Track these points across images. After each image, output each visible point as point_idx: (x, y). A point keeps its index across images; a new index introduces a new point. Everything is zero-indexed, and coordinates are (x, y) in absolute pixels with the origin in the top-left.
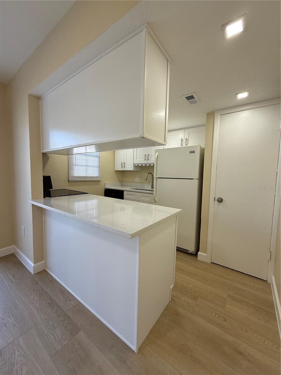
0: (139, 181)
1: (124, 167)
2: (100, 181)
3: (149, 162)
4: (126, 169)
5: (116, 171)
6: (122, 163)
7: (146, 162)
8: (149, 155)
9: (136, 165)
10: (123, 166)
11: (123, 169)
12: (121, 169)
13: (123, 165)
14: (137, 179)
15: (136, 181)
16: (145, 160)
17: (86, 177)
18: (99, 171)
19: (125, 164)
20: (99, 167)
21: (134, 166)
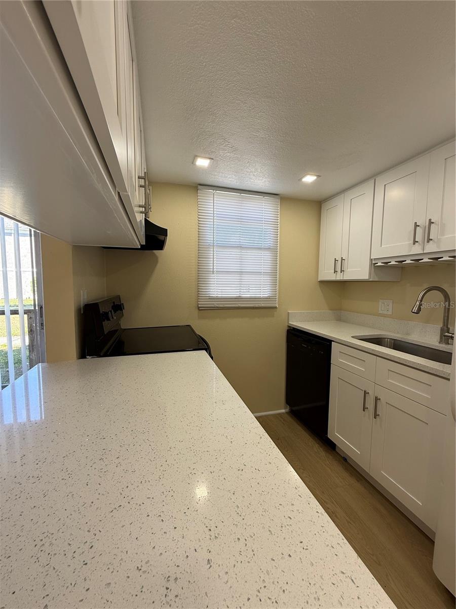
0: (390, 313)
1: (342, 271)
2: (276, 307)
3: (431, 248)
4: (347, 276)
5: (323, 283)
6: (335, 260)
7: (417, 250)
8: (431, 222)
9: (379, 264)
10: (339, 269)
11: (339, 277)
12: (333, 277)
13: (339, 265)
14: (385, 306)
15: (380, 312)
16: (415, 242)
17: (239, 299)
18: (274, 284)
19: (345, 263)
20: (274, 273)
21: (373, 265)
